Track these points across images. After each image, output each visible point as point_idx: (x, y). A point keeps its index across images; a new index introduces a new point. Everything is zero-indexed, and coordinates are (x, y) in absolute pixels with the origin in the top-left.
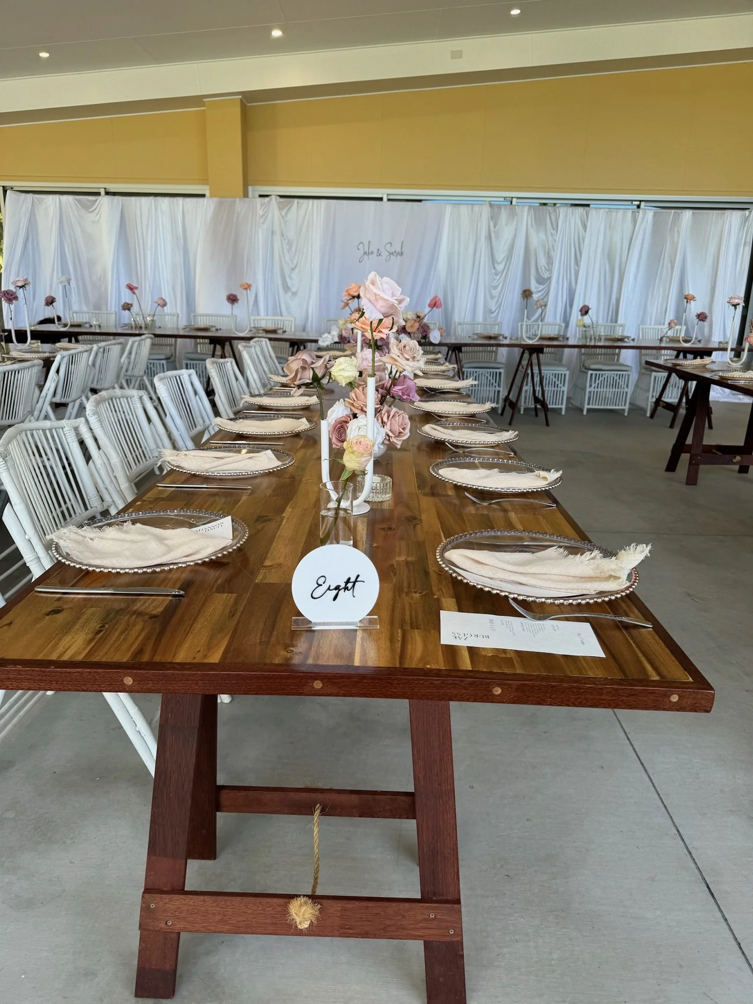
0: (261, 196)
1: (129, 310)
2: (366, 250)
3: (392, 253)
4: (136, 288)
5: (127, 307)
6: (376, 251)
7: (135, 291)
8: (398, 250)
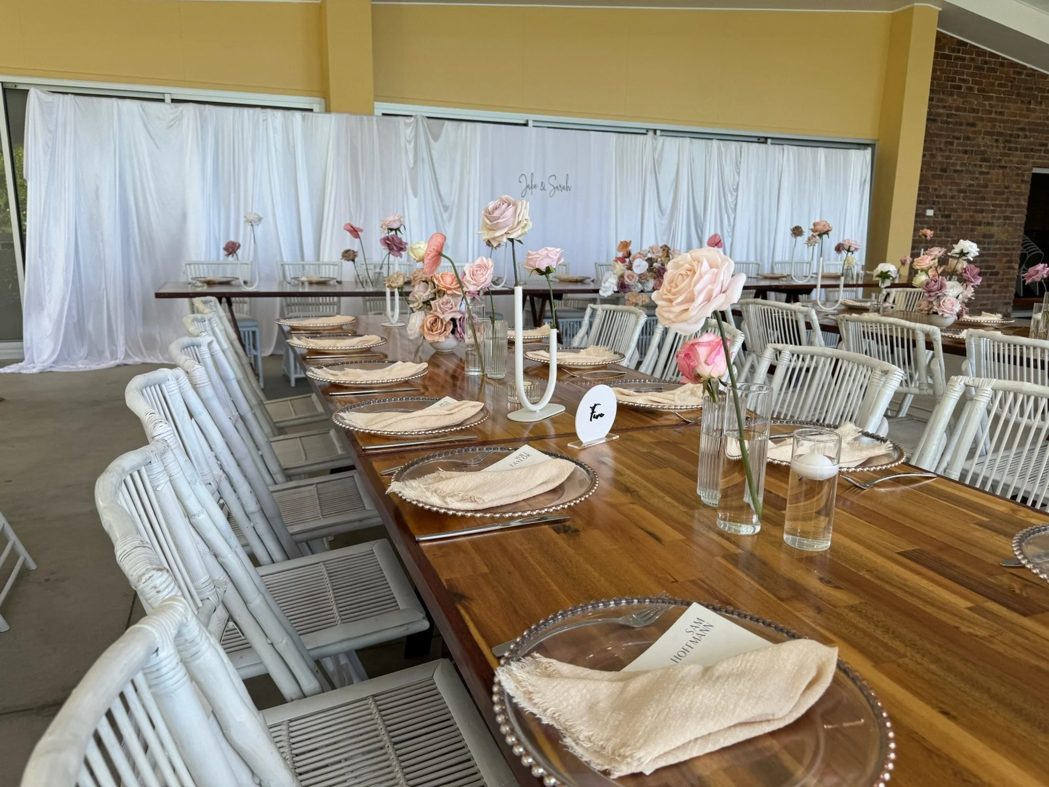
0: (384, 114)
1: (353, 260)
2: (529, 183)
3: (557, 187)
4: (361, 231)
5: (349, 255)
6: (539, 185)
7: (359, 233)
8: (563, 184)
